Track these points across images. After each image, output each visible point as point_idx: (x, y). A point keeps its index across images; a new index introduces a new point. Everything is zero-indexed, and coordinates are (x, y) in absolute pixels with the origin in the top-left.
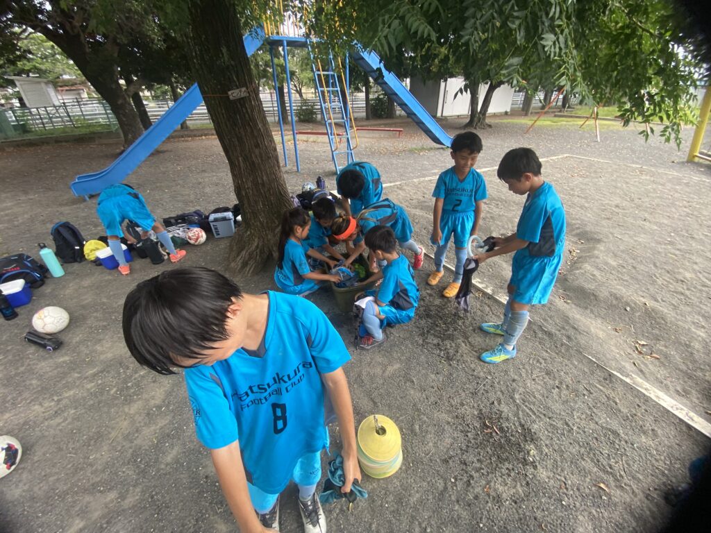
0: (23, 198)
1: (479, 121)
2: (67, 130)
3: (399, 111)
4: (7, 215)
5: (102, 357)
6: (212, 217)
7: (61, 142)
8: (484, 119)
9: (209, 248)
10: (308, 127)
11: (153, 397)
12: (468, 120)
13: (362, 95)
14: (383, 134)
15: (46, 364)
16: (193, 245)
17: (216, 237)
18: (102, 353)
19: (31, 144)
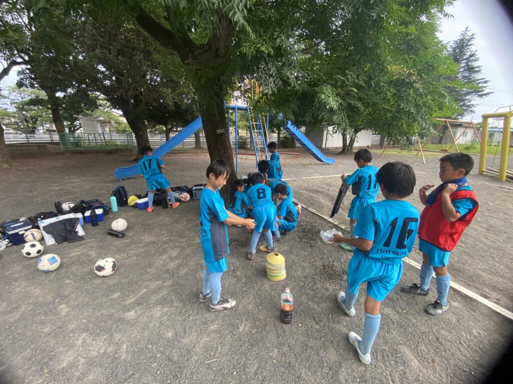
0: (84, 178)
1: (348, 151)
2: (103, 146)
3: (298, 145)
4: (78, 185)
5: (145, 241)
6: (194, 188)
7: (98, 153)
8: (352, 149)
9: (191, 203)
10: (243, 151)
11: (172, 254)
12: (341, 150)
13: (276, 135)
14: (287, 156)
15: (117, 242)
16: (183, 202)
17: (195, 198)
18: (144, 239)
19: (81, 153)
